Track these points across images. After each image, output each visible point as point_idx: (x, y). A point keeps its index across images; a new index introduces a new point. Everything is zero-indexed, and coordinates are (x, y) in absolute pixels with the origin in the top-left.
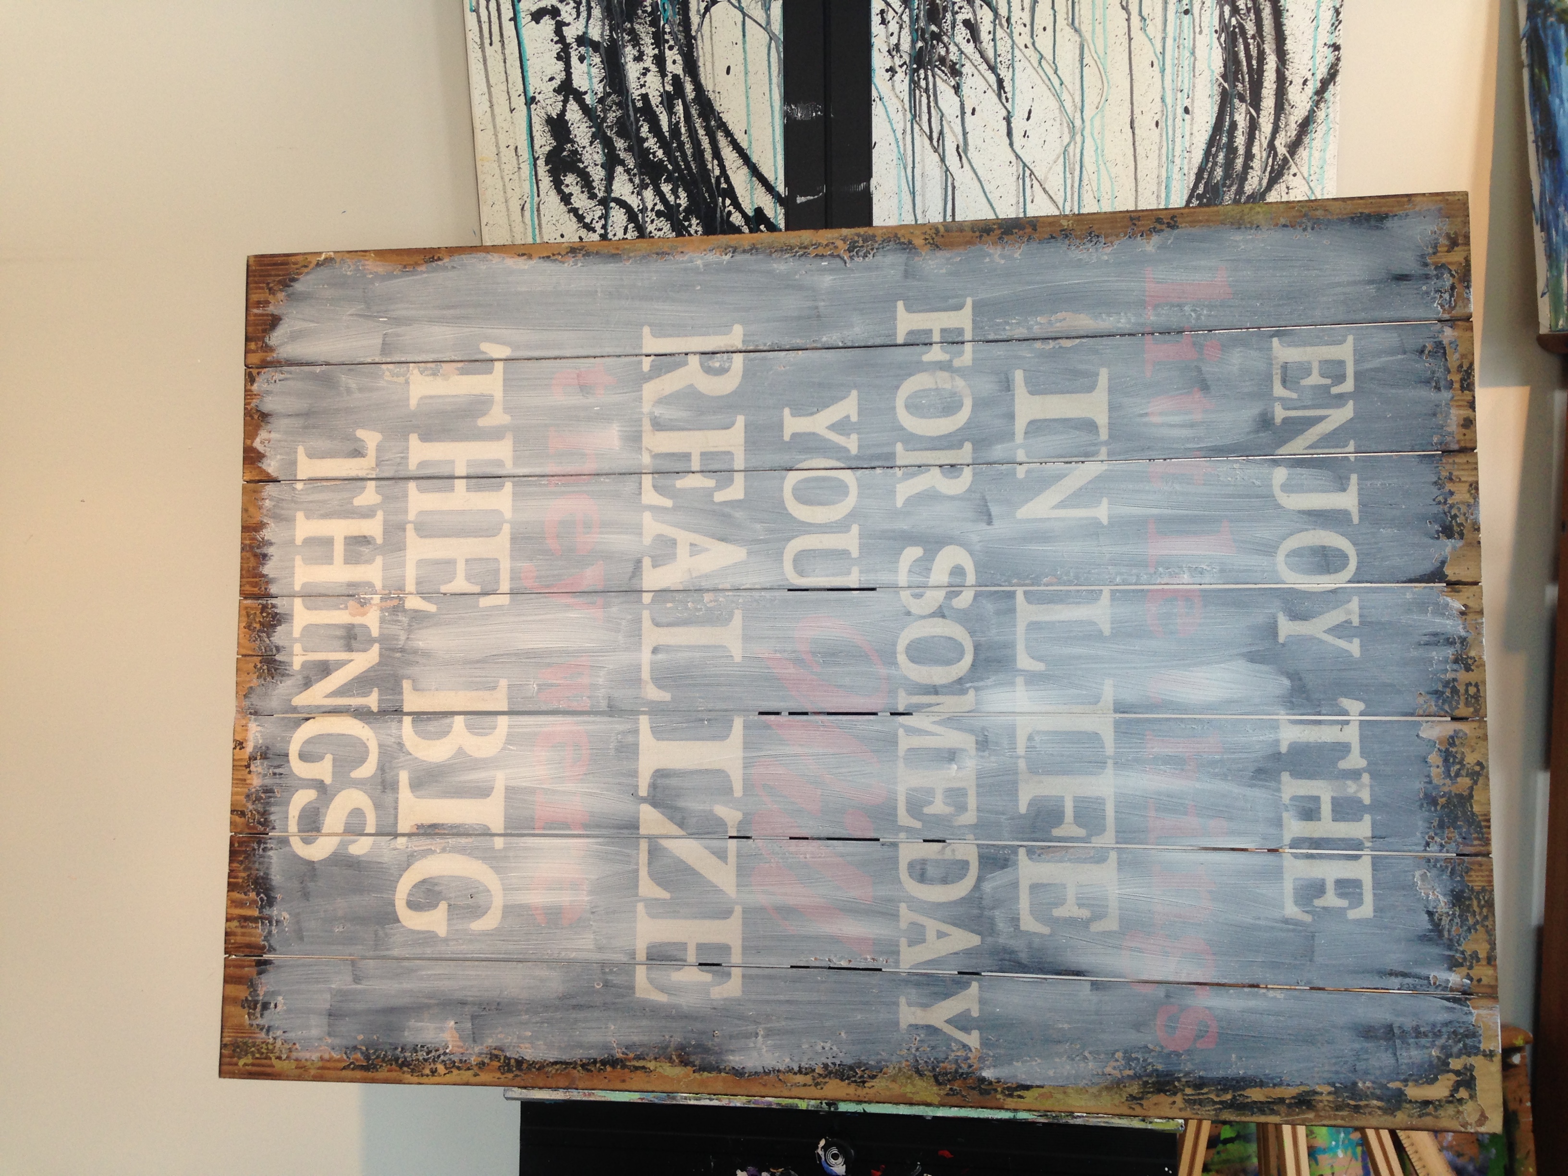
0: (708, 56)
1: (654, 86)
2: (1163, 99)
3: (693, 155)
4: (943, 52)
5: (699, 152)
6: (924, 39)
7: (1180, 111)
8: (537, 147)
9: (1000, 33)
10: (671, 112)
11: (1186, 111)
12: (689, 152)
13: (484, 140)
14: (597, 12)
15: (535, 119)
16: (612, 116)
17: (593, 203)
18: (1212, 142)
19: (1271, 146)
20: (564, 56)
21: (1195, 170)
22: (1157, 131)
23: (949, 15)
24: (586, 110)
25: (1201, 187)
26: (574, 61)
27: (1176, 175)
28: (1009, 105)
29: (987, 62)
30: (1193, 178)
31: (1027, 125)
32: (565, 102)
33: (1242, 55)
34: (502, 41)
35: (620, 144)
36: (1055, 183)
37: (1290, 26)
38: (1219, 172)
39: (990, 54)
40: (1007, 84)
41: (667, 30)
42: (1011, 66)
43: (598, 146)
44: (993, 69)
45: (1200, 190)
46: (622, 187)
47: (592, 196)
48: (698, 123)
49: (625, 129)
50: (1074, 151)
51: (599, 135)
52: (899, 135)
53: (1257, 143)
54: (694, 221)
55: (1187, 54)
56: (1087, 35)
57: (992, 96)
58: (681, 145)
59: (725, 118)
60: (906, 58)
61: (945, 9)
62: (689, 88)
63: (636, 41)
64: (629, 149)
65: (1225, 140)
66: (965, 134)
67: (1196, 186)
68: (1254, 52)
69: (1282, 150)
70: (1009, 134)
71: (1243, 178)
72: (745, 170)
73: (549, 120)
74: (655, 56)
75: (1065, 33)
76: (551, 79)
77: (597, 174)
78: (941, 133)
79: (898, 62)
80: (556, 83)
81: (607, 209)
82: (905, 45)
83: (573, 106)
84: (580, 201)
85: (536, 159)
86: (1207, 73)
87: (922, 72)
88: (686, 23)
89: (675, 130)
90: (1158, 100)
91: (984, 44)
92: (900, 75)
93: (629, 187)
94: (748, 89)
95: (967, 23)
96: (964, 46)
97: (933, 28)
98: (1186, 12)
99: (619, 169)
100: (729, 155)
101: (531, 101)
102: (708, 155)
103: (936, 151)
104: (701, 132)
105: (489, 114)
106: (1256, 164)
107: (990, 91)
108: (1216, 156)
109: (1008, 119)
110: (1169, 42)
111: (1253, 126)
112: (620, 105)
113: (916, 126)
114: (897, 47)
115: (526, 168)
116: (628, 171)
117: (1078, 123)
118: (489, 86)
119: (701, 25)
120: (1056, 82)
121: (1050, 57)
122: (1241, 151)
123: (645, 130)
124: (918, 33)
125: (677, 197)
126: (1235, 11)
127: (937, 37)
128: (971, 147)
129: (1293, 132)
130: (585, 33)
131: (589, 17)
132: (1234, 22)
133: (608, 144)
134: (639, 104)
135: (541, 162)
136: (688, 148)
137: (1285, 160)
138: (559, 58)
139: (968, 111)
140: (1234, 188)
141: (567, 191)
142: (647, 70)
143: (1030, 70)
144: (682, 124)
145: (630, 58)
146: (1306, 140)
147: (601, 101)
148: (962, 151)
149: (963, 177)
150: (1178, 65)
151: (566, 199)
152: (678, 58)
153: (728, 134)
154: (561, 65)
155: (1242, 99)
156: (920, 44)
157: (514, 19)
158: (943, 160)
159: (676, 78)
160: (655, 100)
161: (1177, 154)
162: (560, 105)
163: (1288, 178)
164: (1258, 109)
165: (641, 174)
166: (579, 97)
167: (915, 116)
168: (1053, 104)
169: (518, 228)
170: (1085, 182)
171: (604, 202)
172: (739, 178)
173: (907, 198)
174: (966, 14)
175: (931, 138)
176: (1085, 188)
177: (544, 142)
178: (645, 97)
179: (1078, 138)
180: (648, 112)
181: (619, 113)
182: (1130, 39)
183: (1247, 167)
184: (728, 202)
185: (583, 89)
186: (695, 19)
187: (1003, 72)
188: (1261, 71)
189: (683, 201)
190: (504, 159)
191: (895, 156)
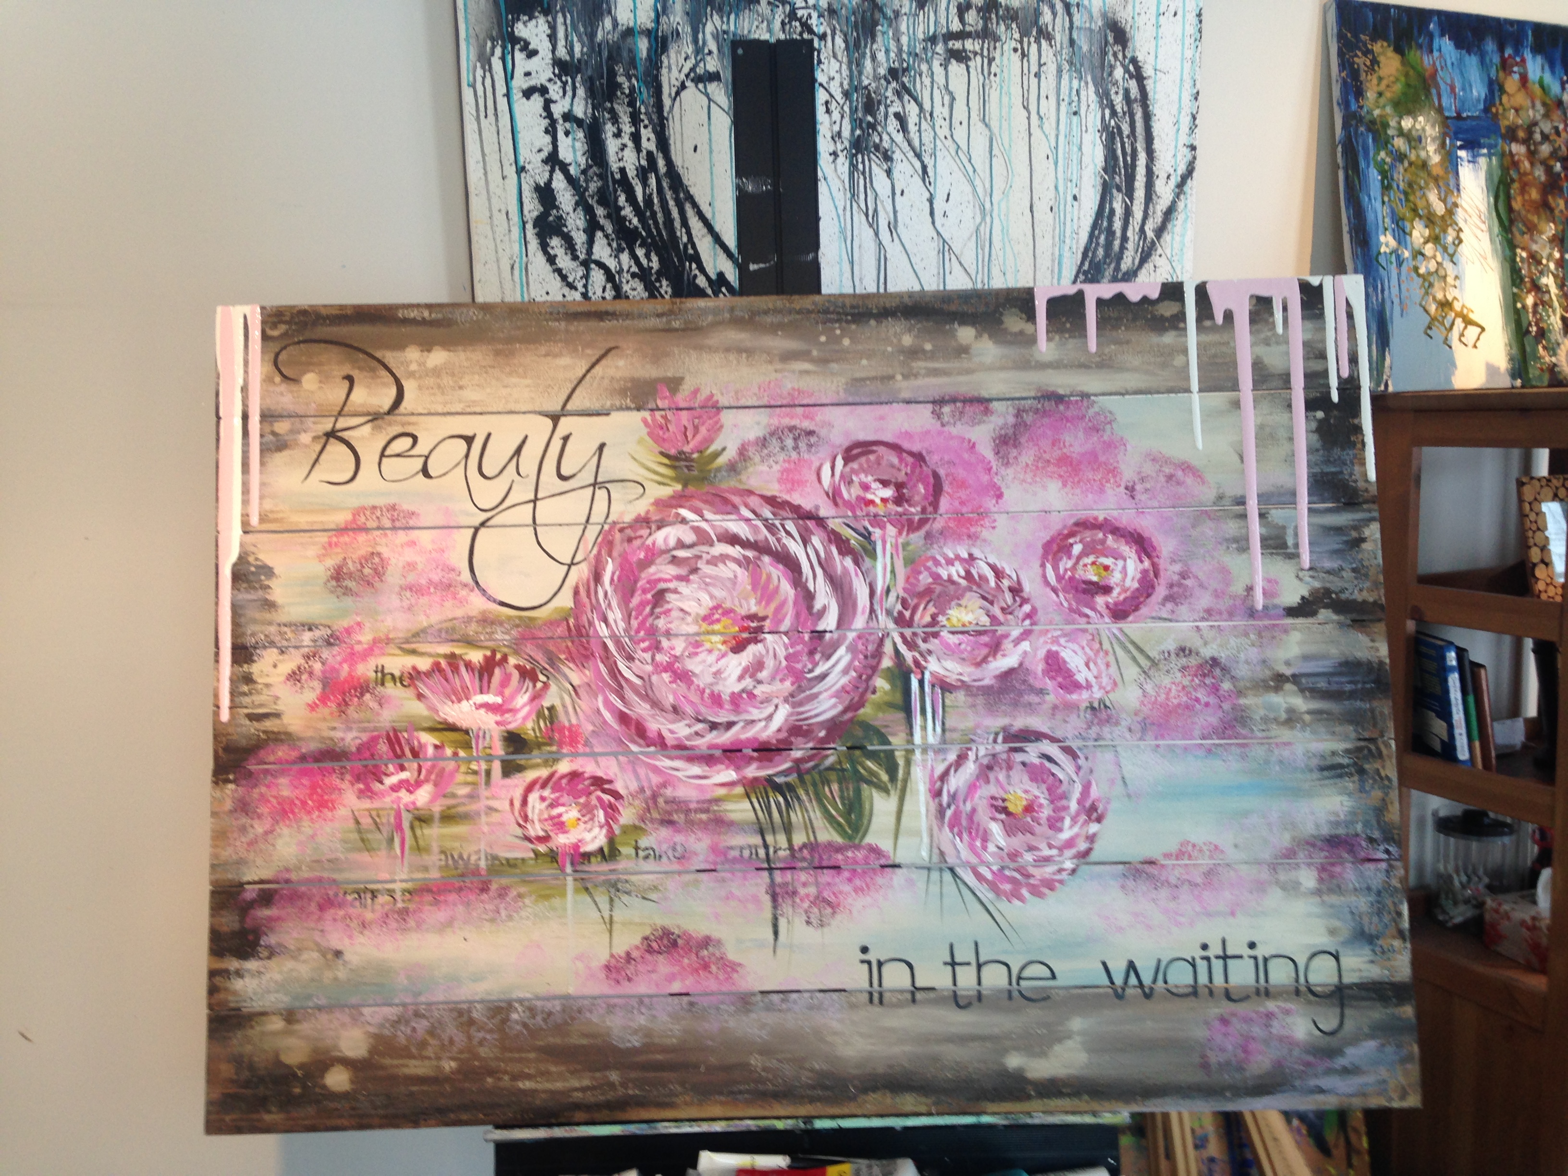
0: (678, 136)
1: (630, 161)
2: (1056, 188)
3: (664, 223)
4: (877, 140)
5: (669, 221)
6: (861, 128)
7: (1070, 198)
8: (526, 212)
9: (924, 125)
10: (645, 183)
11: (1075, 198)
12: (661, 220)
13: (477, 204)
14: (581, 92)
15: (525, 187)
16: (593, 187)
17: (574, 264)
18: (1095, 226)
19: (1142, 231)
20: (551, 131)
21: (1082, 249)
22: (1051, 215)
23: (882, 108)
24: (571, 180)
25: (1087, 264)
26: (561, 135)
27: (1067, 254)
28: (931, 189)
29: (913, 149)
30: (1080, 256)
31: (947, 207)
32: (552, 172)
33: (1119, 152)
34: (496, 115)
35: (600, 211)
36: (969, 258)
37: (1157, 128)
38: (1101, 252)
39: (916, 143)
40: (930, 170)
41: (643, 110)
42: (934, 154)
43: (580, 212)
44: (918, 156)
45: (1086, 267)
46: (602, 251)
47: (575, 258)
48: (669, 195)
49: (604, 198)
50: (984, 230)
51: (582, 203)
52: (841, 212)
53: (1130, 228)
54: (665, 283)
55: (1075, 149)
56: (996, 130)
57: (917, 180)
58: (654, 215)
59: (692, 191)
60: (847, 143)
61: (879, 102)
62: (661, 163)
63: (615, 119)
64: (608, 216)
65: (1105, 224)
66: (895, 212)
67: (1082, 263)
68: (1129, 150)
69: (1150, 234)
70: (932, 213)
71: (1120, 257)
72: (709, 239)
73: (537, 188)
74: (632, 134)
75: (978, 127)
76: (540, 151)
77: (579, 238)
78: (876, 211)
79: (840, 147)
80: (544, 155)
81: (588, 269)
82: (846, 133)
83: (558, 176)
84: (564, 261)
85: (524, 223)
86: (1091, 167)
87: (860, 157)
88: (659, 105)
89: (648, 201)
90: (1052, 188)
91: (912, 135)
92: (842, 159)
93: (608, 250)
94: (712, 166)
95: (897, 115)
96: (894, 134)
97: (870, 118)
98: (1075, 113)
99: (599, 234)
100: (695, 223)
101: (521, 170)
102: (677, 224)
103: (871, 226)
104: (671, 203)
105: (483, 182)
106: (1130, 245)
107: (916, 176)
108: (1098, 238)
109: (931, 201)
110: (1061, 138)
111: (1128, 213)
112: (601, 177)
113: (855, 205)
114: (839, 134)
115: (516, 232)
116: (607, 236)
117: (988, 205)
118: (483, 155)
119: (672, 107)
120: (970, 170)
121: (965, 148)
122: (1118, 234)
123: (622, 200)
124: (857, 123)
125: (649, 260)
126: (1114, 113)
127: (873, 126)
128: (900, 224)
129: (1159, 218)
130: (570, 111)
131: (574, 96)
132: (1113, 123)
133: (589, 211)
134: (618, 176)
135: (529, 226)
136: (660, 216)
137: (1153, 243)
138: (547, 131)
139: (898, 192)
140: (1113, 266)
141: (552, 252)
142: (624, 147)
143: (949, 158)
144: (655, 195)
145: (609, 134)
146: (1169, 226)
147: (584, 172)
148: (893, 227)
149: (893, 250)
150: (1068, 159)
151: (551, 260)
152: (653, 137)
153: (695, 205)
154: (548, 139)
155: (1119, 189)
156: (858, 132)
157: (508, 95)
158: (877, 234)
159: (650, 154)
160: (631, 173)
161: (1068, 234)
162: (547, 175)
163: (1155, 258)
164: (1131, 199)
165: (618, 238)
166: (564, 168)
167: (854, 196)
168: (968, 189)
169: (508, 285)
170: (993, 257)
171: (586, 264)
172: (704, 245)
173: (847, 267)
174: (896, 108)
175: (867, 215)
176: (994, 262)
177: (532, 208)
178: (622, 170)
179: (988, 219)
180: (624, 182)
181: (599, 184)
182: (1030, 135)
183: (1123, 248)
184: (694, 266)
185: (568, 161)
186: (667, 102)
187: (927, 160)
188: (1134, 166)
189: (655, 264)
190: (496, 222)
191: (837, 230)
